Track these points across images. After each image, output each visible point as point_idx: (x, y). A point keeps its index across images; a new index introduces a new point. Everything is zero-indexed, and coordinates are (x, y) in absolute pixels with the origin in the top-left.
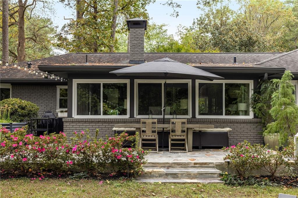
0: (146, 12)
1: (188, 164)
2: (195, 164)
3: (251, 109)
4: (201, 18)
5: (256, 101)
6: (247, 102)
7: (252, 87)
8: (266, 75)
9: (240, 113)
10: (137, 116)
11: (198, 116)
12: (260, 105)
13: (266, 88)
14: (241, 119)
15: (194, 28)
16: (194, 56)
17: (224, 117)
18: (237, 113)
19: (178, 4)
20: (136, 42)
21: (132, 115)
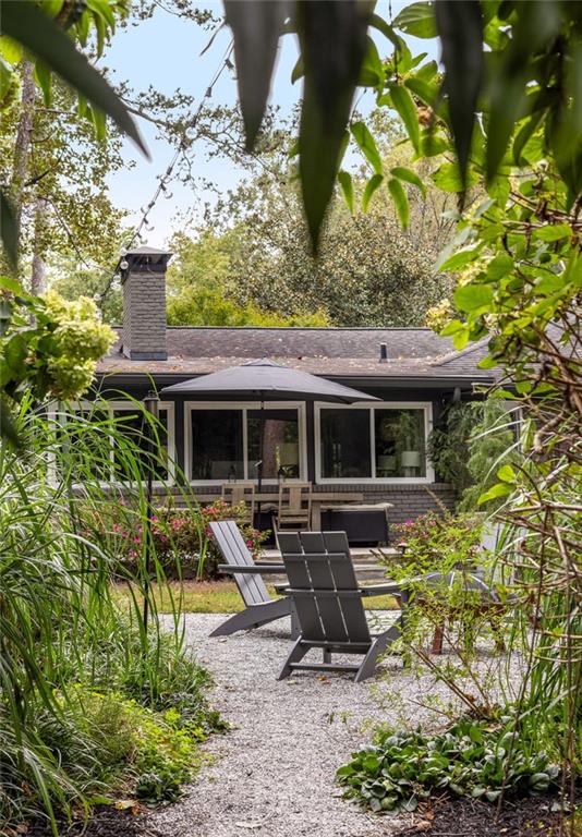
3: (429, 464)
5: (438, 446)
6: (420, 449)
7: (429, 416)
8: (457, 392)
9: (407, 472)
10: (191, 483)
11: (320, 480)
12: (446, 453)
13: (458, 419)
14: (408, 486)
16: (277, 337)
17: (374, 480)
18: (397, 473)
21: (180, 480)
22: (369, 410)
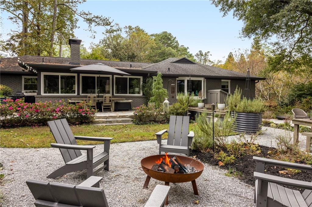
0: (73, 33)
1: (116, 116)
2: (120, 116)
3: (141, 91)
4: (104, 39)
5: (143, 87)
6: (139, 88)
7: (142, 80)
8: (149, 74)
9: (136, 93)
10: (81, 94)
11: (115, 94)
12: (146, 89)
13: (148, 81)
14: (136, 96)
15: (100, 45)
16: (107, 62)
17: (128, 95)
18: (133, 93)
19: (95, 31)
20: (75, 52)
21: (78, 94)
22: (127, 78)
